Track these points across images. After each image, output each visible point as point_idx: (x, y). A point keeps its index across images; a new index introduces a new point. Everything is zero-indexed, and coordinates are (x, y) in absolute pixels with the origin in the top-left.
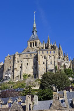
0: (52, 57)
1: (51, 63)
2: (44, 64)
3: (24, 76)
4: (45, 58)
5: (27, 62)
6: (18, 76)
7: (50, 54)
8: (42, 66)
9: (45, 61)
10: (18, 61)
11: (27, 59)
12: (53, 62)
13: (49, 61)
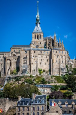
0: (64, 57)
1: (63, 62)
2: (57, 62)
3: (39, 71)
4: (58, 57)
5: (41, 58)
6: (34, 70)
7: (62, 54)
8: (55, 64)
9: (58, 59)
10: (33, 56)
11: (41, 56)
12: (64, 61)
13: (61, 60)
